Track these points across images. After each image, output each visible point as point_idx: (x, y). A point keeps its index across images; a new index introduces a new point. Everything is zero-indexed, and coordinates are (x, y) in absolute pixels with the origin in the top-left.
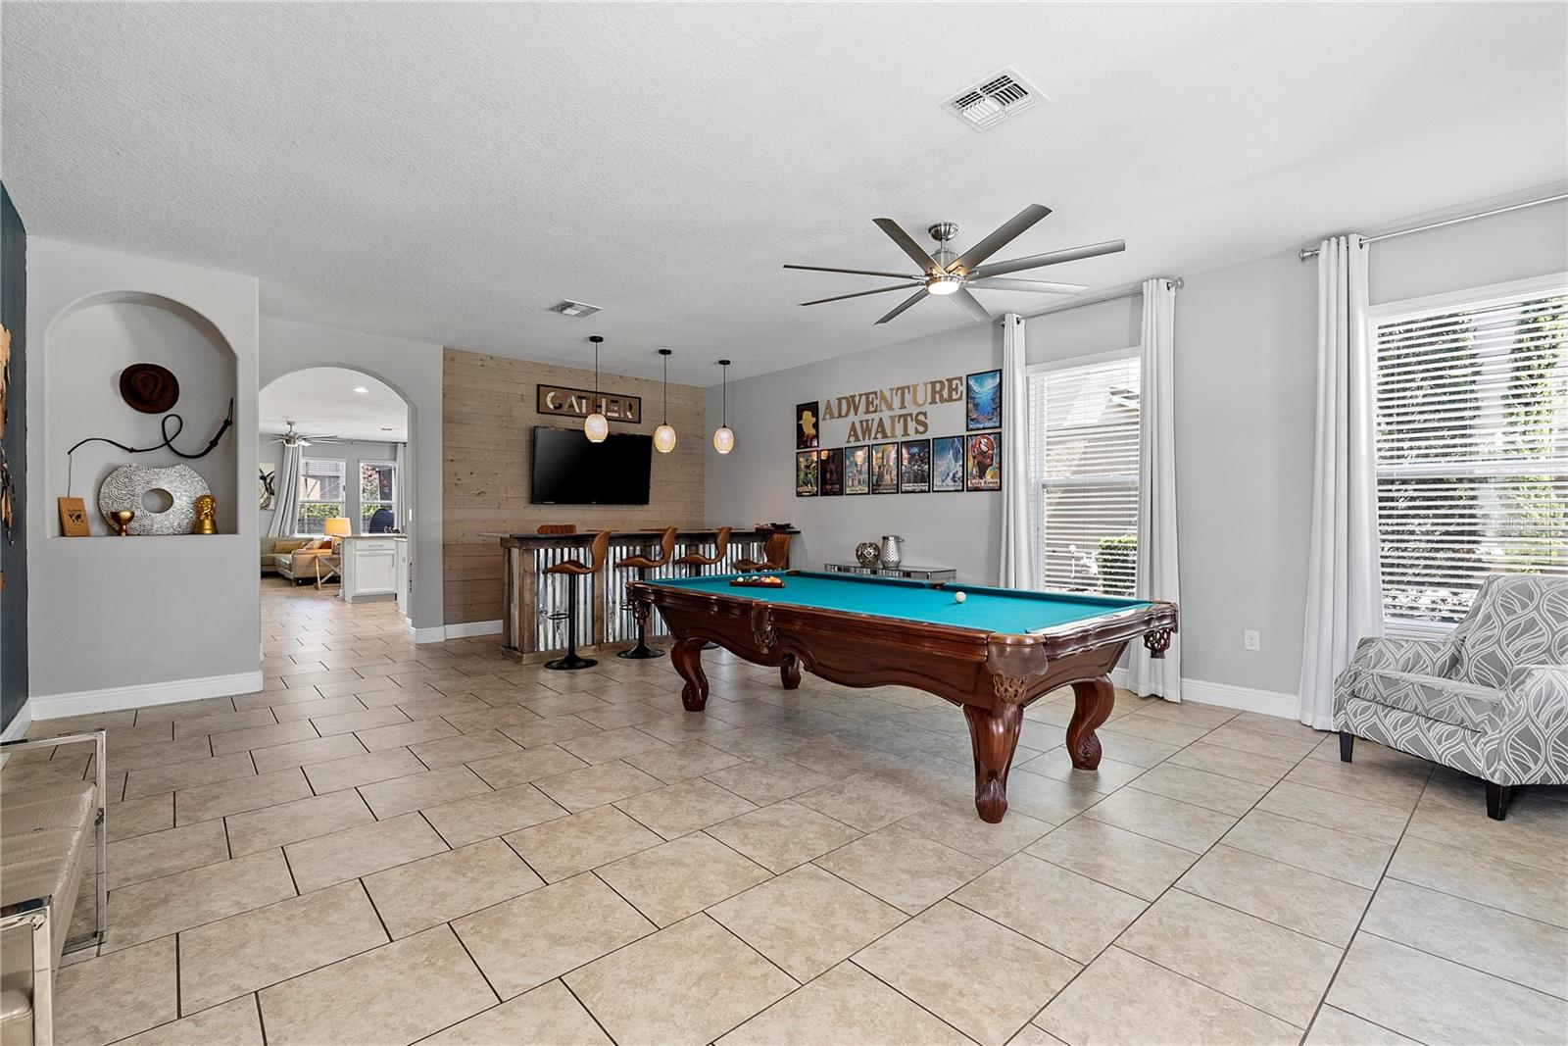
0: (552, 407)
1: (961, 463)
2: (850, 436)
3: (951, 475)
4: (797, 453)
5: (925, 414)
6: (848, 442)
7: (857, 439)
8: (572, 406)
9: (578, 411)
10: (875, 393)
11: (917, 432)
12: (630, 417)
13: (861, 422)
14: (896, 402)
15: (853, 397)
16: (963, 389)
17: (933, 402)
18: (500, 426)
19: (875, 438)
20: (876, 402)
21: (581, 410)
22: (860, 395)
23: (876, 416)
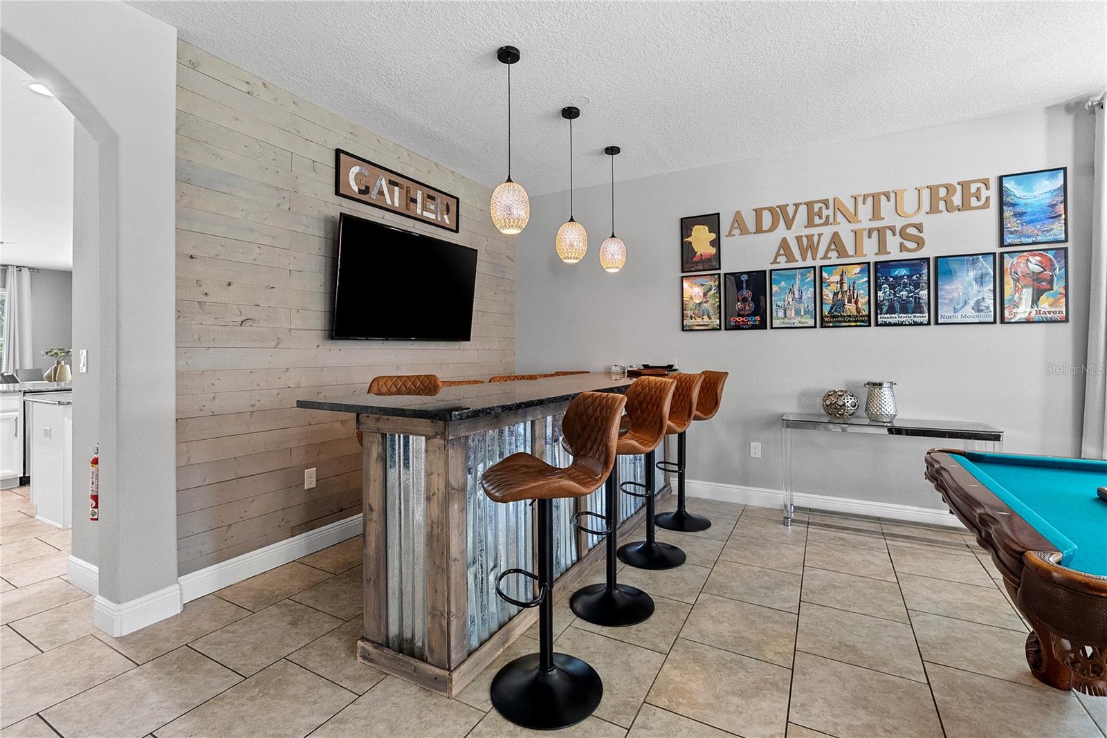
0: (356, 189)
1: (991, 287)
2: (778, 254)
3: (972, 303)
4: (682, 277)
5: (919, 227)
6: (775, 262)
7: (790, 258)
8: (381, 193)
9: (389, 202)
10: (826, 203)
11: (903, 248)
12: (447, 222)
13: (799, 239)
14: (865, 211)
15: (783, 208)
16: (993, 193)
17: (933, 209)
18: (279, 205)
19: (825, 257)
20: (825, 212)
21: (393, 202)
22: (797, 206)
23: (828, 232)
